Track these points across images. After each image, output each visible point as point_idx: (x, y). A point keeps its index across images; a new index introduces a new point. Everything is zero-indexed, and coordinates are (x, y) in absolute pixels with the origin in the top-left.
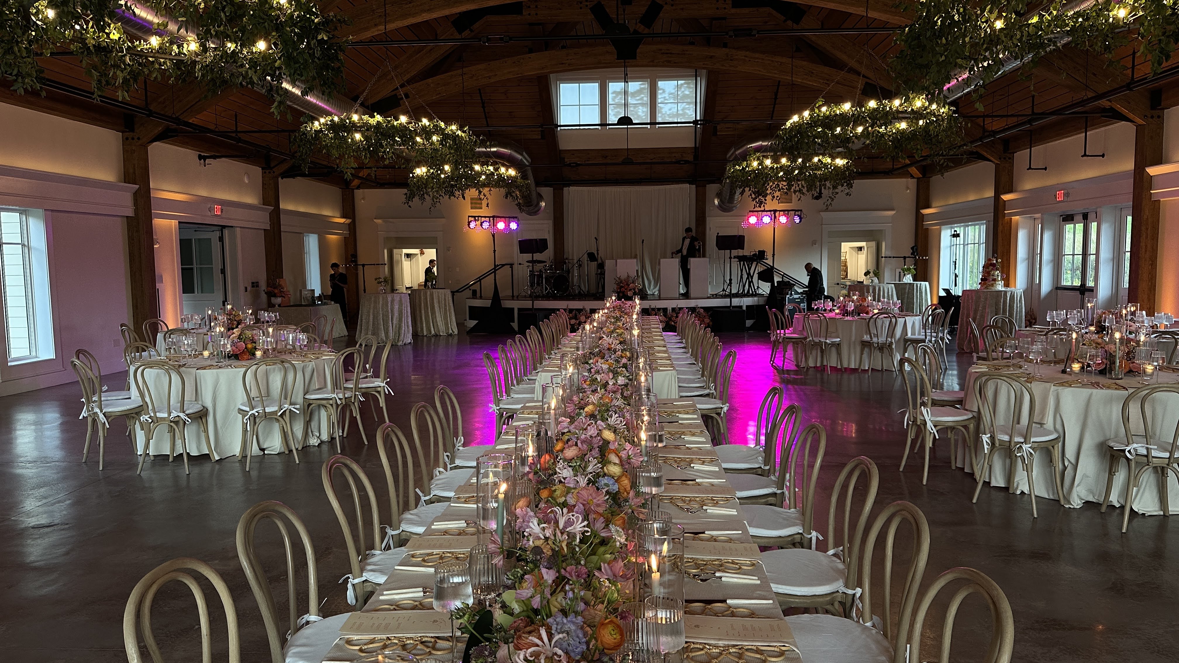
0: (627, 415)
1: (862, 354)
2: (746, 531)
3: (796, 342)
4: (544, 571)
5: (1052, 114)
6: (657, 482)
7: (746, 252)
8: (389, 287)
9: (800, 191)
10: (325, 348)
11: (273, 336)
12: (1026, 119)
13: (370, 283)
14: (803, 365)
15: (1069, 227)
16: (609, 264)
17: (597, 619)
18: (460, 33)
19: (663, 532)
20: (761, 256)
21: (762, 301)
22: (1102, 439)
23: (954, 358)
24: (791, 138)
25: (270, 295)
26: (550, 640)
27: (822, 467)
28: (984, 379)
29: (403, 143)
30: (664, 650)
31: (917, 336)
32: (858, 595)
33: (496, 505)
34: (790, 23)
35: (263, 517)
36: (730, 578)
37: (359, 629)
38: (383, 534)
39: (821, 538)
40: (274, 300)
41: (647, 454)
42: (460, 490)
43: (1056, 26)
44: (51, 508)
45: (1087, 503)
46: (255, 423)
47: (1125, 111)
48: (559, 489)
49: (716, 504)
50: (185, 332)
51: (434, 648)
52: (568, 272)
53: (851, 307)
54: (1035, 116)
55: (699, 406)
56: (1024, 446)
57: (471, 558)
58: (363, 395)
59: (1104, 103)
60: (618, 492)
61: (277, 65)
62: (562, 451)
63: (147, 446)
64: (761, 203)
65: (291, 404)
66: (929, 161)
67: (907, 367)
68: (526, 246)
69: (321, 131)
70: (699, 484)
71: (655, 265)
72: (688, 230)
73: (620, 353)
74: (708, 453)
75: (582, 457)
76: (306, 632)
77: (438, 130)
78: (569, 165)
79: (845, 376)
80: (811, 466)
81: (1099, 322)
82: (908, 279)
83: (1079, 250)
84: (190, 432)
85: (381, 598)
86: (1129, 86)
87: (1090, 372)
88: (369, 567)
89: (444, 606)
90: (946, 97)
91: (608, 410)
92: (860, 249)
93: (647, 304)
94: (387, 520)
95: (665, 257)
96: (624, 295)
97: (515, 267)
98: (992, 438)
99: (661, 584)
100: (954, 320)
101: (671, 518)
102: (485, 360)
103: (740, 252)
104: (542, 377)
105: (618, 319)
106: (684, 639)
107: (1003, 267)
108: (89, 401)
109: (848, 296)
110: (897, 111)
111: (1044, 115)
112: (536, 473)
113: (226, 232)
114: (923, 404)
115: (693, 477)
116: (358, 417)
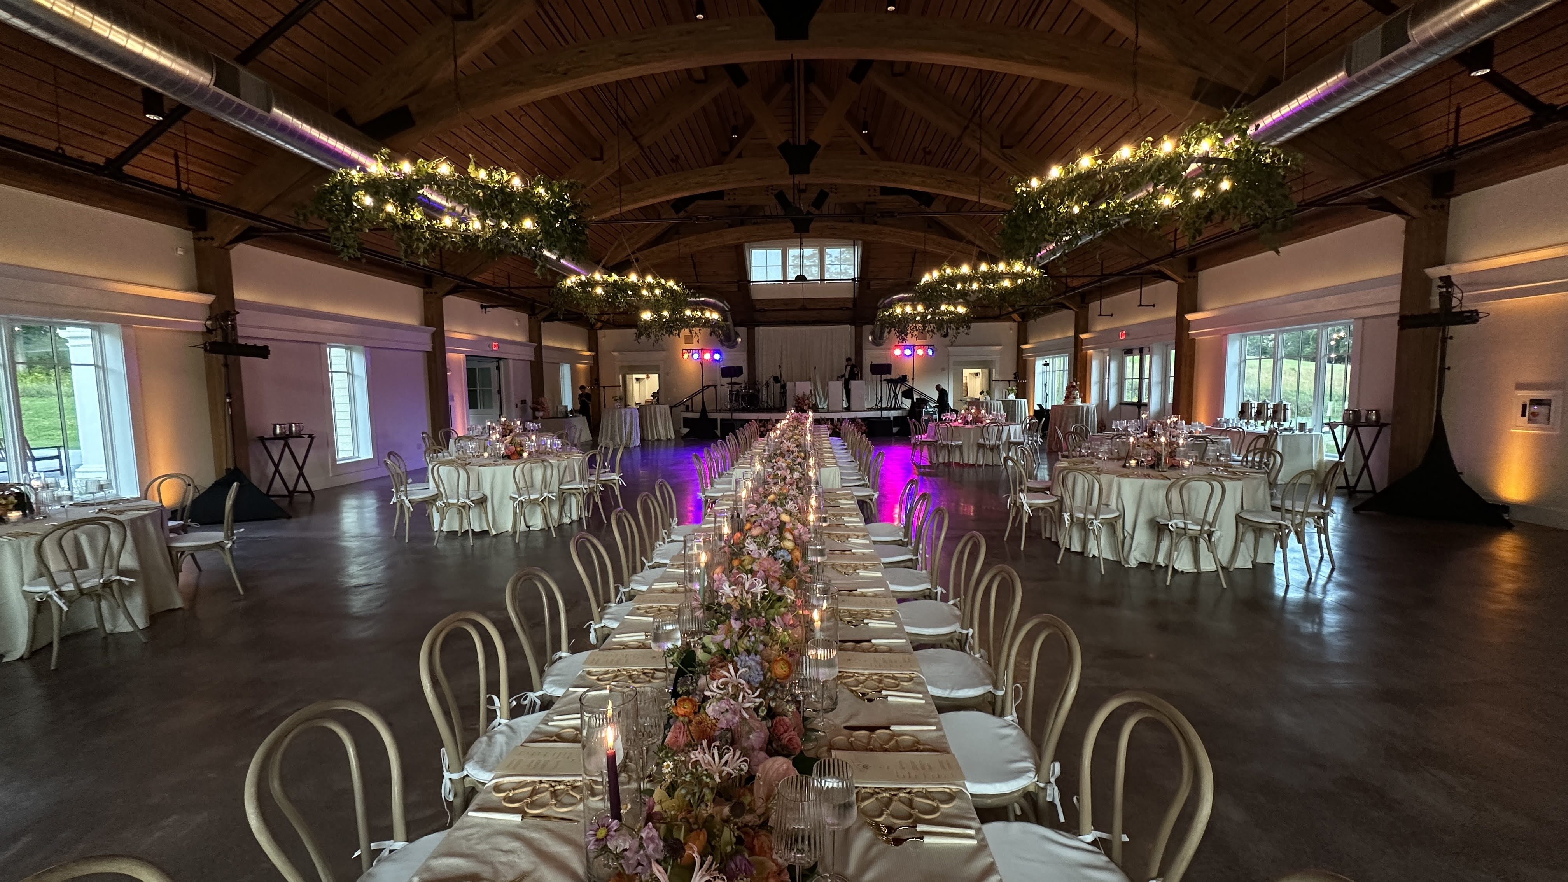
0: (800, 502)
1: (978, 453)
2: (887, 588)
3: (929, 444)
4: (732, 621)
5: (1118, 274)
6: (821, 553)
7: (894, 376)
8: (623, 403)
9: (932, 331)
10: (575, 450)
11: (536, 442)
12: (1097, 278)
13: (609, 400)
14: (935, 461)
15: (1129, 358)
16: (789, 385)
17: (773, 657)
18: (677, 213)
19: (825, 591)
20: (903, 379)
21: (905, 413)
22: (1151, 516)
23: (1045, 456)
24: (924, 292)
25: (535, 410)
26: (736, 673)
27: (945, 538)
28: (1066, 472)
29: (634, 295)
30: (822, 678)
31: (1018, 440)
32: (970, 634)
33: (699, 571)
34: (923, 207)
35: (525, 580)
36: (874, 624)
37: (597, 663)
38: (617, 591)
39: (944, 592)
40: (537, 414)
41: (816, 532)
42: (673, 559)
43: (1119, 211)
44: (369, 572)
45: (1141, 563)
46: (523, 507)
47: (1169, 273)
48: (747, 559)
49: (866, 568)
50: (470, 438)
51: (653, 678)
52: (758, 391)
53: (970, 418)
54: (1105, 276)
55: (855, 494)
56: (1095, 522)
57: (679, 611)
58: (603, 486)
59: (1154, 267)
60: (792, 561)
61: (539, 238)
62: (750, 529)
63: (441, 524)
64: (903, 339)
65: (549, 493)
66: (1026, 310)
67: (1010, 463)
68: (727, 372)
69: (572, 287)
70: (854, 554)
71: (825, 386)
72: (848, 360)
73: (796, 454)
74: (861, 530)
75: (765, 535)
76: (558, 665)
77: (659, 285)
78: (759, 311)
79: (966, 470)
80: (938, 538)
81: (1151, 429)
82: (1012, 397)
83: (1137, 375)
84: (474, 514)
85: (614, 640)
86: (1172, 255)
87: (1143, 466)
88: (606, 616)
89: (659, 647)
90: (1038, 263)
91: (786, 498)
92: (977, 374)
93: (818, 416)
94: (620, 581)
95: (832, 380)
96: (801, 408)
97: (718, 387)
98: (1071, 516)
99: (821, 630)
100: (1045, 427)
101: (830, 581)
102: (695, 460)
103: (888, 376)
104: (737, 473)
105: (795, 428)
106: (837, 670)
107: (1081, 388)
108: (397, 491)
109: (968, 409)
110: (1002, 273)
111: (1111, 275)
112: (730, 547)
113: (502, 363)
114: (1022, 491)
115: (848, 549)
116: (599, 502)
